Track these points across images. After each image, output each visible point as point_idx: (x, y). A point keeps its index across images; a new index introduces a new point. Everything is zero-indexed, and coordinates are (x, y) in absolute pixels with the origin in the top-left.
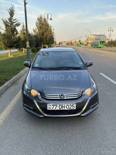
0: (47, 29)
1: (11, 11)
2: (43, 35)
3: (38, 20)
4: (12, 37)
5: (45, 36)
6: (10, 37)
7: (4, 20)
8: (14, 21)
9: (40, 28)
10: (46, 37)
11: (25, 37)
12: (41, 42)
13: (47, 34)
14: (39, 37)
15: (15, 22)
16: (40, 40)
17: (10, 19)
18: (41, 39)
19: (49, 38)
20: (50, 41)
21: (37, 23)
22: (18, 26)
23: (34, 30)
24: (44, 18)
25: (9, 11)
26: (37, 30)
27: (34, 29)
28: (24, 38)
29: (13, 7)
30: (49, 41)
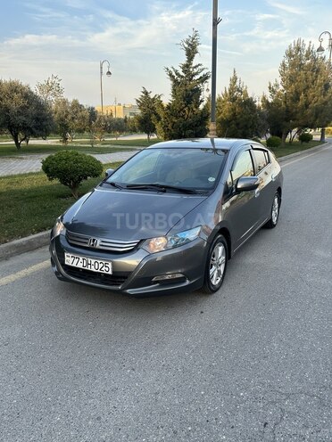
0: (313, 83)
1: (189, 45)
2: (296, 99)
3: (290, 55)
4: (184, 111)
5: (300, 104)
6: (179, 112)
7: (172, 70)
8: (195, 71)
9: (290, 80)
10: (307, 106)
11: (233, 110)
12: (287, 120)
13: (310, 98)
14: (283, 105)
15: (197, 74)
16: (285, 116)
17: (186, 67)
18: (287, 111)
19: (316, 108)
20: (316, 117)
21: (284, 65)
22: (202, 82)
23: (270, 88)
24: (306, 48)
25: (186, 46)
26: (281, 88)
27: (272, 85)
28: (230, 112)
29: (196, 35)
30: (312, 119)
